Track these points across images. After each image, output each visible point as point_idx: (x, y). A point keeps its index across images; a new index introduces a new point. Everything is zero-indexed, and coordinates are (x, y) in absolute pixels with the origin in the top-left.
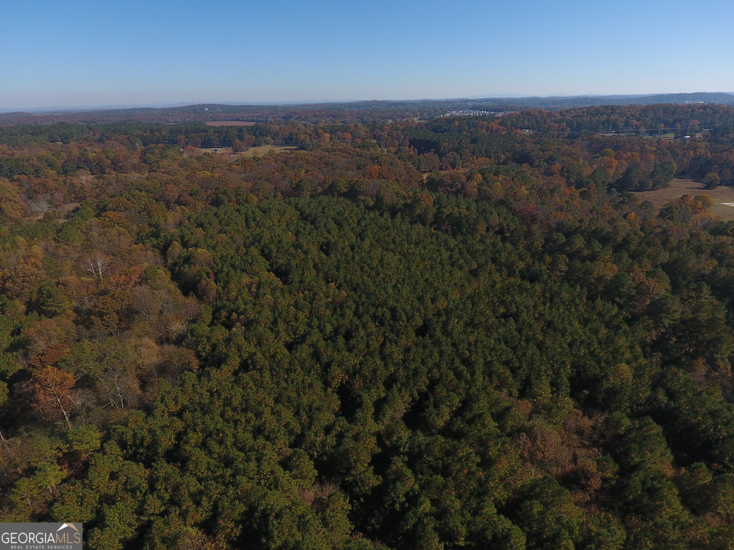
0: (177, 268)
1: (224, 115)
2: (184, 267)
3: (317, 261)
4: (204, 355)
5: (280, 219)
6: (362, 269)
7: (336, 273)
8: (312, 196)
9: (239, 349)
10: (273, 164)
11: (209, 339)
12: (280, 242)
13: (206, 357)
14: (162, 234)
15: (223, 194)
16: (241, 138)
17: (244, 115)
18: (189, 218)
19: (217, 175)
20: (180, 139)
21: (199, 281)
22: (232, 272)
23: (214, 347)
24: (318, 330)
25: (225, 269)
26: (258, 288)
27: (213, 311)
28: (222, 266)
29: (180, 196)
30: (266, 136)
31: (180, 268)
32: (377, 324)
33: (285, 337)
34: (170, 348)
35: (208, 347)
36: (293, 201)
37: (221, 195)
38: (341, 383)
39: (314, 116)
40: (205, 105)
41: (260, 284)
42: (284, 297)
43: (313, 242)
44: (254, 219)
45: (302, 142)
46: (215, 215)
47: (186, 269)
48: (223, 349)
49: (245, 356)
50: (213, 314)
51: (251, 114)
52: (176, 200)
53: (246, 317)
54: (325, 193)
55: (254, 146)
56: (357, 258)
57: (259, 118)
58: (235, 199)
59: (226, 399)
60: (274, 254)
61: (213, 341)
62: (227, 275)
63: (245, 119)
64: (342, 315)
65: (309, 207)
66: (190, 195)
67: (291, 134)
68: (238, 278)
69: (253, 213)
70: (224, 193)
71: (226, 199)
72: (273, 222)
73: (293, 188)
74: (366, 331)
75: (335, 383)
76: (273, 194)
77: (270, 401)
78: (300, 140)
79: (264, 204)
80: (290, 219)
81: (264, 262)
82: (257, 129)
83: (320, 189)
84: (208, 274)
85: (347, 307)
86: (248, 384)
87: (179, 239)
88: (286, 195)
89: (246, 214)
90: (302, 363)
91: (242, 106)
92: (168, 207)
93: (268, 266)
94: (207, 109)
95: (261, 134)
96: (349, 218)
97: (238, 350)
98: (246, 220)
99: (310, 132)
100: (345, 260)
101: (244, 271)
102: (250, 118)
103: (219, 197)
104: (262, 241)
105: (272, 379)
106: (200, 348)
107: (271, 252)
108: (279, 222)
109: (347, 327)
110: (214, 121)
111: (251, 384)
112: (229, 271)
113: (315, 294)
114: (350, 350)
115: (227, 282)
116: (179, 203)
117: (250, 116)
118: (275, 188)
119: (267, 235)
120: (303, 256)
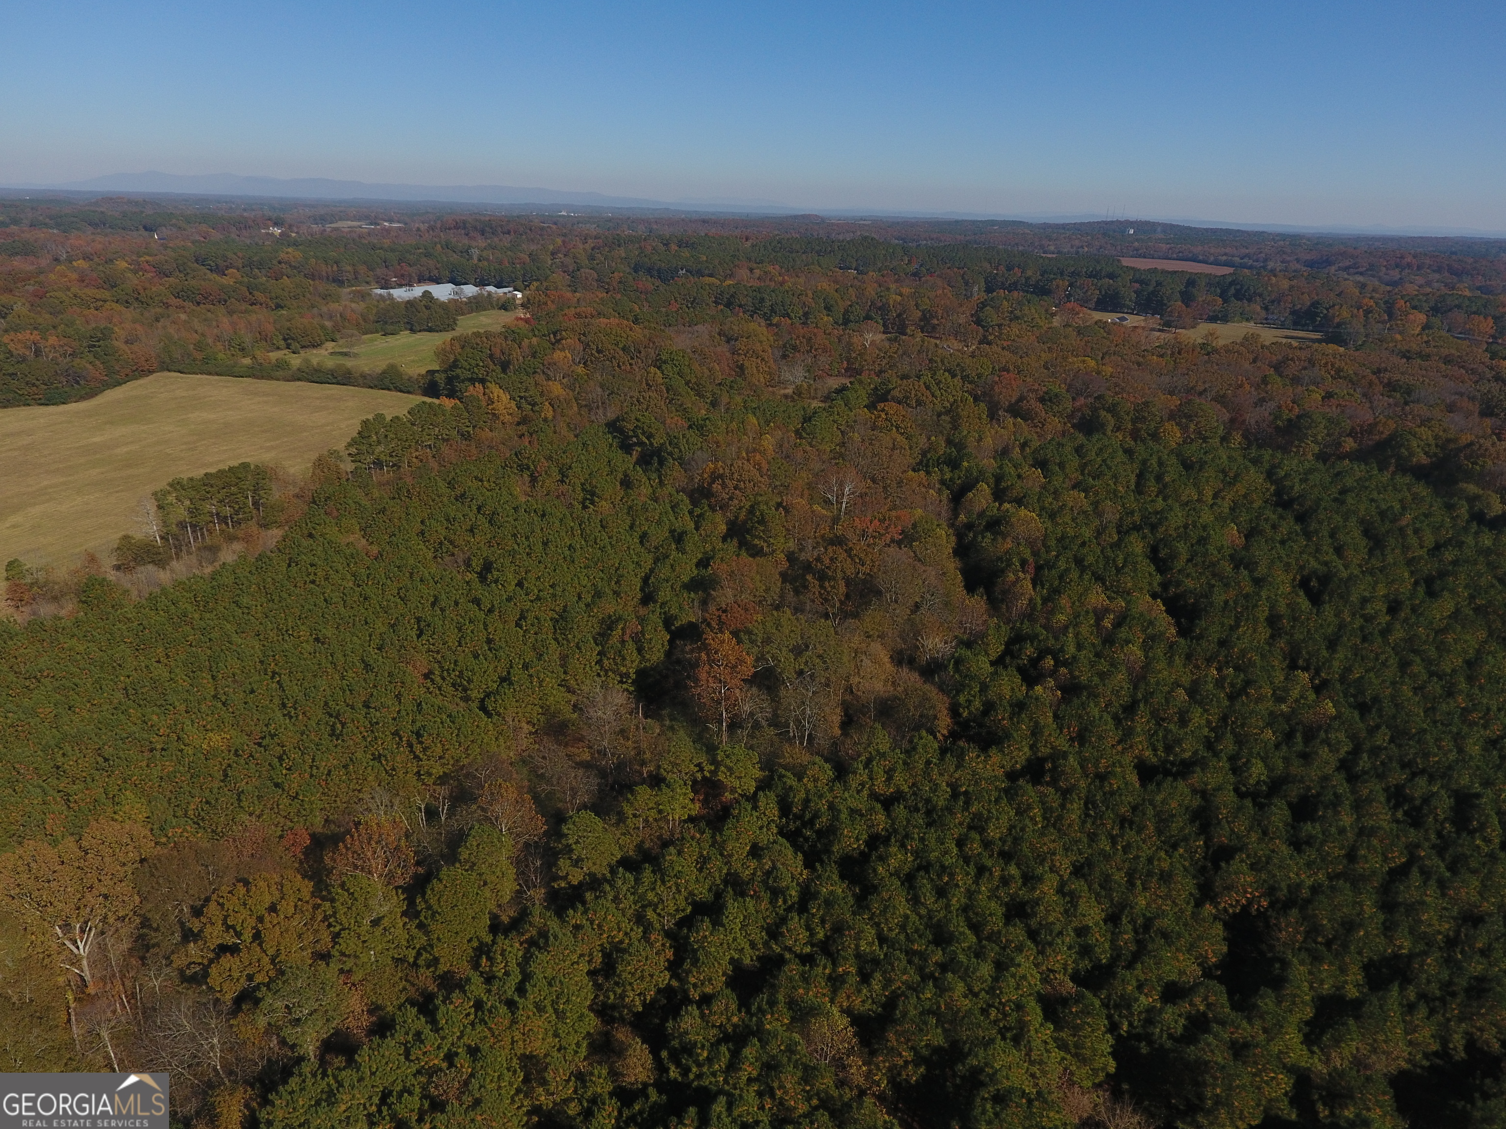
0: (971, 535)
1: (1164, 247)
2: (983, 537)
3: (1282, 608)
4: (965, 714)
5: (1220, 491)
6: (1404, 665)
7: (1325, 653)
8: (1322, 457)
9: (1036, 731)
10: (1247, 365)
11: (984, 687)
12: (1202, 541)
13: (967, 721)
14: (965, 464)
15: (1109, 411)
16: (1187, 298)
17: (1212, 251)
18: (1023, 446)
19: (1108, 370)
20: (1058, 286)
21: (1003, 571)
22: (1074, 575)
23: (989, 707)
24: (1227, 766)
25: (1062, 565)
26: (1118, 624)
27: (1010, 638)
28: (1057, 557)
29: (1021, 399)
30: (1250, 300)
31: (975, 537)
32: (1400, 815)
33: (1142, 748)
34: (910, 678)
35: (977, 704)
36: (1267, 457)
37: (1103, 413)
38: (1245, 909)
39: (1397, 266)
40: (1132, 222)
41: (1125, 618)
42: (1170, 663)
43: (1288, 565)
44: (1159, 478)
45: (1339, 325)
46: (1078, 450)
47: (986, 541)
48: (1003, 719)
49: (1044, 751)
50: (1007, 644)
51: (1228, 250)
52: (1011, 405)
53: (1071, 673)
54: (1359, 456)
55: (1213, 319)
56: (1398, 634)
57: (1246, 260)
58: (1130, 426)
59: (978, 816)
60: (1180, 564)
61: (991, 695)
62: (1061, 577)
63: (1212, 259)
64: (1306, 757)
65: (1304, 480)
66: (1042, 400)
67: (1315, 304)
68: (1081, 590)
69: (1161, 464)
70: (1112, 410)
71: (1111, 421)
72: (1200, 493)
73: (1277, 428)
74: (1358, 819)
75: (1231, 902)
76: (1221, 432)
77: (1065, 865)
78: (1337, 320)
79: (1193, 451)
80: (1245, 496)
81: (1150, 574)
82: (1232, 283)
83: (1349, 444)
84: (1024, 563)
85: (1327, 742)
86: (1029, 807)
87: (992, 481)
88: (1253, 439)
89: (1144, 462)
90: (1163, 821)
91: (1214, 231)
92: (993, 416)
93: (1155, 584)
94: (1132, 232)
95: (1238, 296)
96: (1410, 532)
97: (1033, 734)
98: (1140, 476)
99: (1372, 303)
100: (1362, 628)
101: (1099, 578)
102: (1224, 258)
103: (1098, 417)
104: (1162, 529)
105: (1084, 822)
106: (962, 699)
107: (1173, 556)
108: (1215, 496)
109: (1309, 788)
110: (1140, 256)
111: (1036, 811)
112: (1067, 570)
113: (1248, 683)
114: (1297, 845)
115: (1057, 591)
116: (1015, 411)
117: (1226, 254)
118: (1232, 421)
119: (1177, 518)
120: (1248, 589)
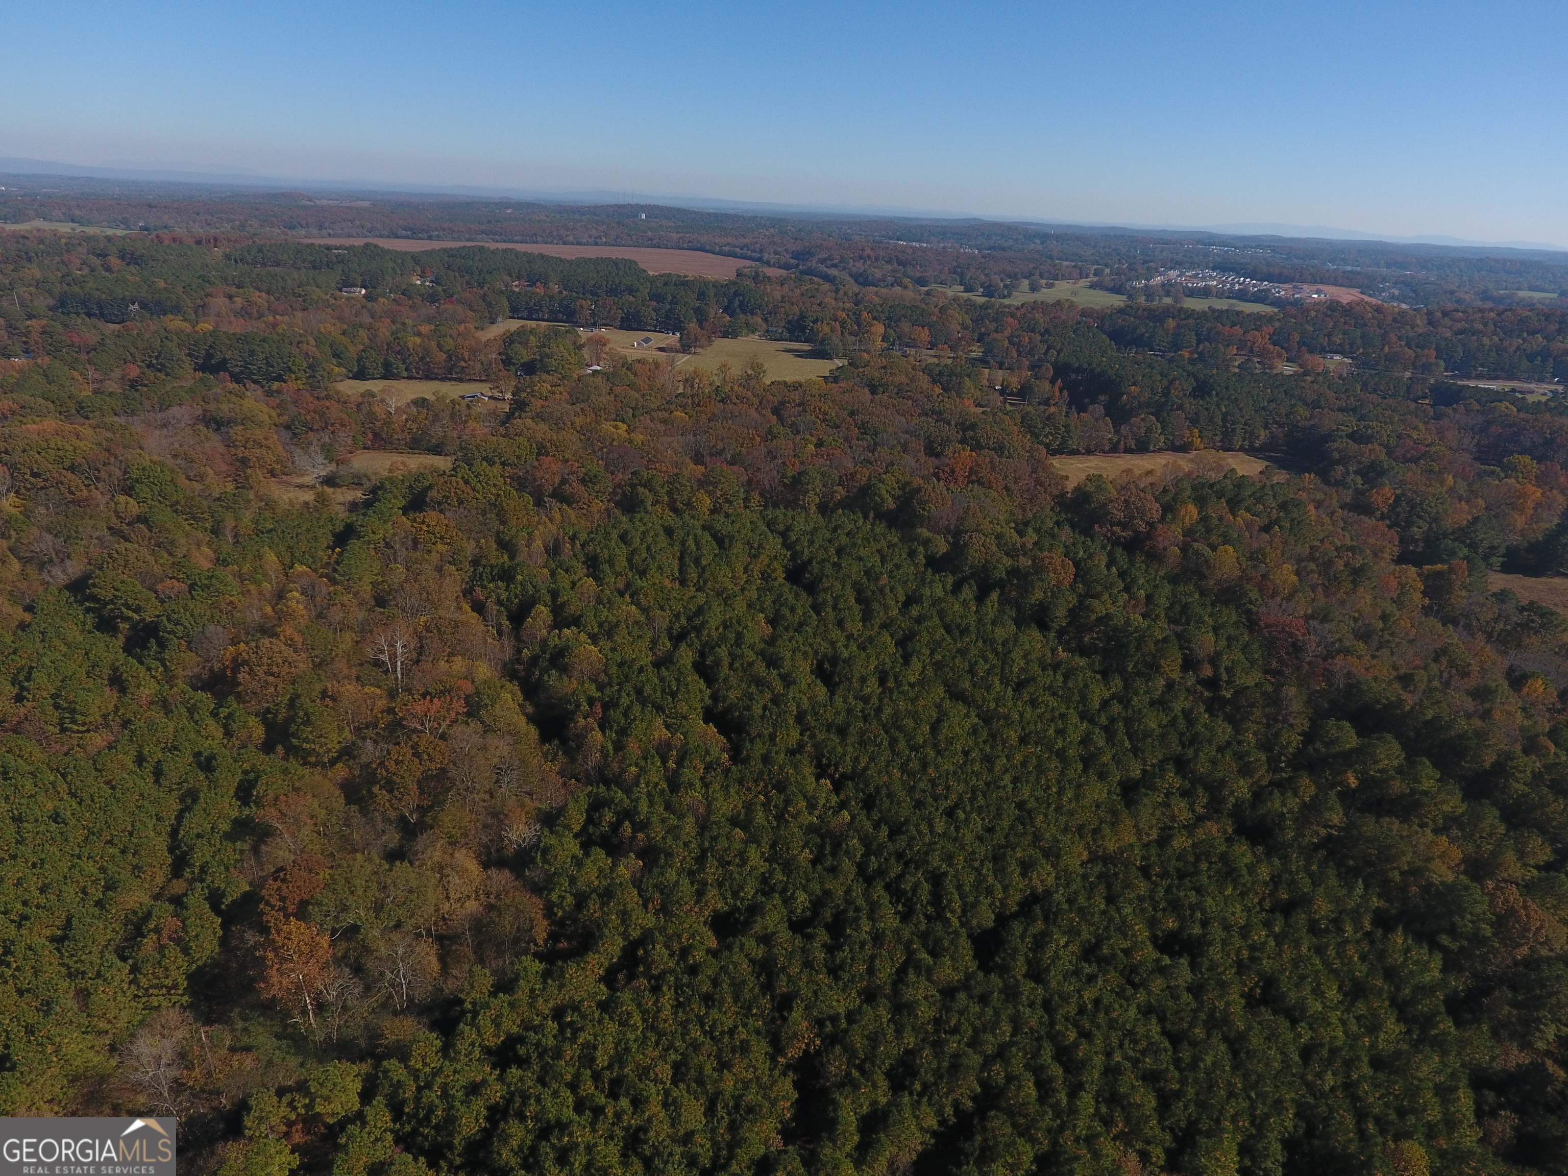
0: (537, 673)
2: (549, 676)
3: (806, 704)
4: (560, 914)
7: (839, 749)
8: (823, 509)
9: (624, 915)
11: (573, 880)
12: (739, 636)
13: (563, 919)
14: (519, 577)
15: (645, 486)
16: (701, 317)
17: (717, 241)
18: (573, 538)
19: (639, 437)
20: (581, 307)
22: (637, 708)
23: (581, 901)
24: (780, 902)
25: (625, 700)
26: (680, 763)
27: (589, 804)
28: (619, 691)
29: (564, 481)
30: (752, 314)
31: (541, 675)
33: (716, 902)
34: (502, 878)
35: (569, 899)
36: (781, 517)
37: (641, 490)
38: (806, 1052)
41: (685, 753)
42: (727, 795)
43: (805, 653)
45: (823, 340)
46: (623, 538)
48: (595, 912)
49: (635, 934)
51: (729, 240)
52: (555, 490)
53: (648, 836)
54: (848, 504)
55: (725, 335)
57: (744, 251)
58: (666, 498)
60: (725, 670)
61: (581, 885)
62: (626, 715)
63: (717, 249)
65: (811, 542)
66: (583, 481)
67: (802, 317)
68: (644, 725)
69: (697, 543)
70: (648, 485)
71: (649, 498)
73: (785, 485)
74: (874, 925)
75: (794, 1052)
76: (742, 495)
78: (821, 335)
80: (769, 566)
84: (591, 701)
87: (548, 598)
88: (770, 500)
92: (539, 503)
93: (707, 698)
94: (644, 216)
96: (887, 591)
97: (623, 921)
101: (659, 708)
102: (727, 249)
103: (637, 494)
104: (705, 632)
105: (676, 1013)
106: (554, 897)
107: (717, 663)
109: (838, 906)
111: (637, 1019)
112: (629, 707)
115: (623, 732)
116: (560, 496)
118: (750, 481)
119: (715, 618)
120: (779, 687)
